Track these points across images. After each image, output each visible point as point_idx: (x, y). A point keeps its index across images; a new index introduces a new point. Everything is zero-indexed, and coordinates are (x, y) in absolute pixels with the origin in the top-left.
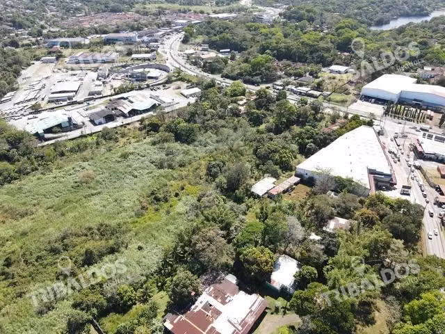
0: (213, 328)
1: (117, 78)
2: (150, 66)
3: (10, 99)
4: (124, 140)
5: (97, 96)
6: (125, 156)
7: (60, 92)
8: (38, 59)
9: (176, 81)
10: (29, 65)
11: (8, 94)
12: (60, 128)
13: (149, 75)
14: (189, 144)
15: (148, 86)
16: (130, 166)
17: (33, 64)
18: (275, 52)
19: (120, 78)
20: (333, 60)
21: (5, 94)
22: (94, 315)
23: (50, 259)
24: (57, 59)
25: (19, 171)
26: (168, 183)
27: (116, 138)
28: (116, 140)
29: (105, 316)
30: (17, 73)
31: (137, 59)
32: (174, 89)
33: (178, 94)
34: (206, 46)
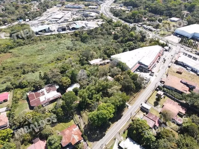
0: (39, 98)
1: (78, 15)
2: (93, 12)
3: (37, 19)
4: (64, 38)
5: (66, 21)
6: (59, 44)
7: (55, 18)
8: (56, 5)
9: (99, 18)
10: (51, 7)
11: (38, 17)
12: (45, 31)
13: (90, 15)
14: (84, 43)
15: (87, 19)
16: (58, 47)
17: (53, 7)
18: (150, 9)
19: (79, 15)
20: (176, 15)
21: (37, 17)
22: (14, 87)
23: (16, 70)
24: (62, 6)
25: (24, 43)
26: (66, 55)
27: (61, 37)
28: (61, 38)
29: (17, 88)
30: (45, 10)
31: (90, 8)
32: (96, 22)
33: (96, 24)
34: (122, 5)
